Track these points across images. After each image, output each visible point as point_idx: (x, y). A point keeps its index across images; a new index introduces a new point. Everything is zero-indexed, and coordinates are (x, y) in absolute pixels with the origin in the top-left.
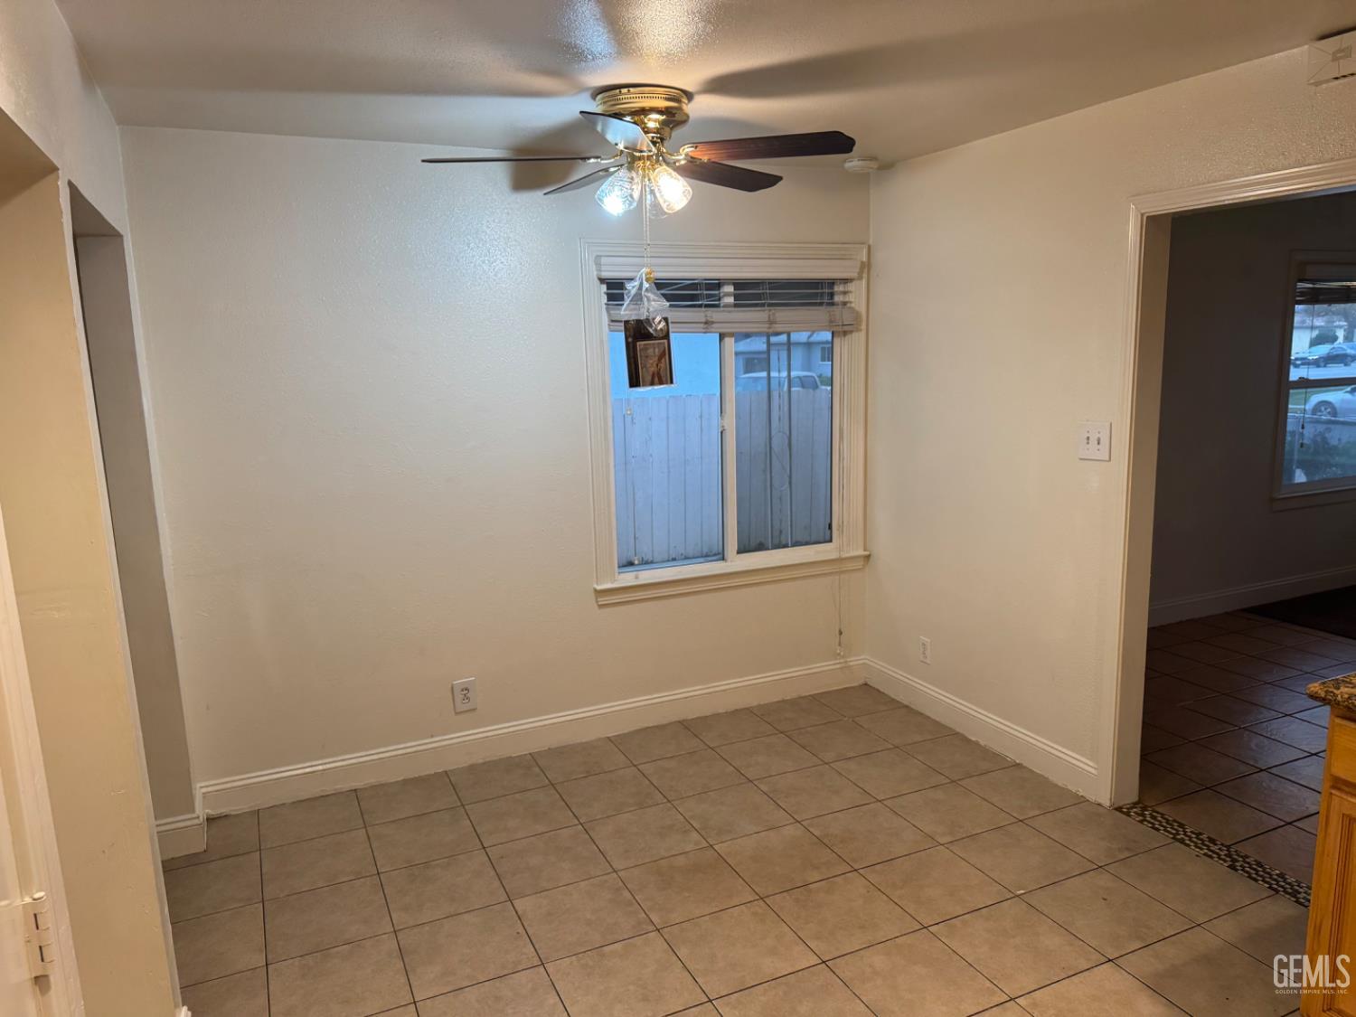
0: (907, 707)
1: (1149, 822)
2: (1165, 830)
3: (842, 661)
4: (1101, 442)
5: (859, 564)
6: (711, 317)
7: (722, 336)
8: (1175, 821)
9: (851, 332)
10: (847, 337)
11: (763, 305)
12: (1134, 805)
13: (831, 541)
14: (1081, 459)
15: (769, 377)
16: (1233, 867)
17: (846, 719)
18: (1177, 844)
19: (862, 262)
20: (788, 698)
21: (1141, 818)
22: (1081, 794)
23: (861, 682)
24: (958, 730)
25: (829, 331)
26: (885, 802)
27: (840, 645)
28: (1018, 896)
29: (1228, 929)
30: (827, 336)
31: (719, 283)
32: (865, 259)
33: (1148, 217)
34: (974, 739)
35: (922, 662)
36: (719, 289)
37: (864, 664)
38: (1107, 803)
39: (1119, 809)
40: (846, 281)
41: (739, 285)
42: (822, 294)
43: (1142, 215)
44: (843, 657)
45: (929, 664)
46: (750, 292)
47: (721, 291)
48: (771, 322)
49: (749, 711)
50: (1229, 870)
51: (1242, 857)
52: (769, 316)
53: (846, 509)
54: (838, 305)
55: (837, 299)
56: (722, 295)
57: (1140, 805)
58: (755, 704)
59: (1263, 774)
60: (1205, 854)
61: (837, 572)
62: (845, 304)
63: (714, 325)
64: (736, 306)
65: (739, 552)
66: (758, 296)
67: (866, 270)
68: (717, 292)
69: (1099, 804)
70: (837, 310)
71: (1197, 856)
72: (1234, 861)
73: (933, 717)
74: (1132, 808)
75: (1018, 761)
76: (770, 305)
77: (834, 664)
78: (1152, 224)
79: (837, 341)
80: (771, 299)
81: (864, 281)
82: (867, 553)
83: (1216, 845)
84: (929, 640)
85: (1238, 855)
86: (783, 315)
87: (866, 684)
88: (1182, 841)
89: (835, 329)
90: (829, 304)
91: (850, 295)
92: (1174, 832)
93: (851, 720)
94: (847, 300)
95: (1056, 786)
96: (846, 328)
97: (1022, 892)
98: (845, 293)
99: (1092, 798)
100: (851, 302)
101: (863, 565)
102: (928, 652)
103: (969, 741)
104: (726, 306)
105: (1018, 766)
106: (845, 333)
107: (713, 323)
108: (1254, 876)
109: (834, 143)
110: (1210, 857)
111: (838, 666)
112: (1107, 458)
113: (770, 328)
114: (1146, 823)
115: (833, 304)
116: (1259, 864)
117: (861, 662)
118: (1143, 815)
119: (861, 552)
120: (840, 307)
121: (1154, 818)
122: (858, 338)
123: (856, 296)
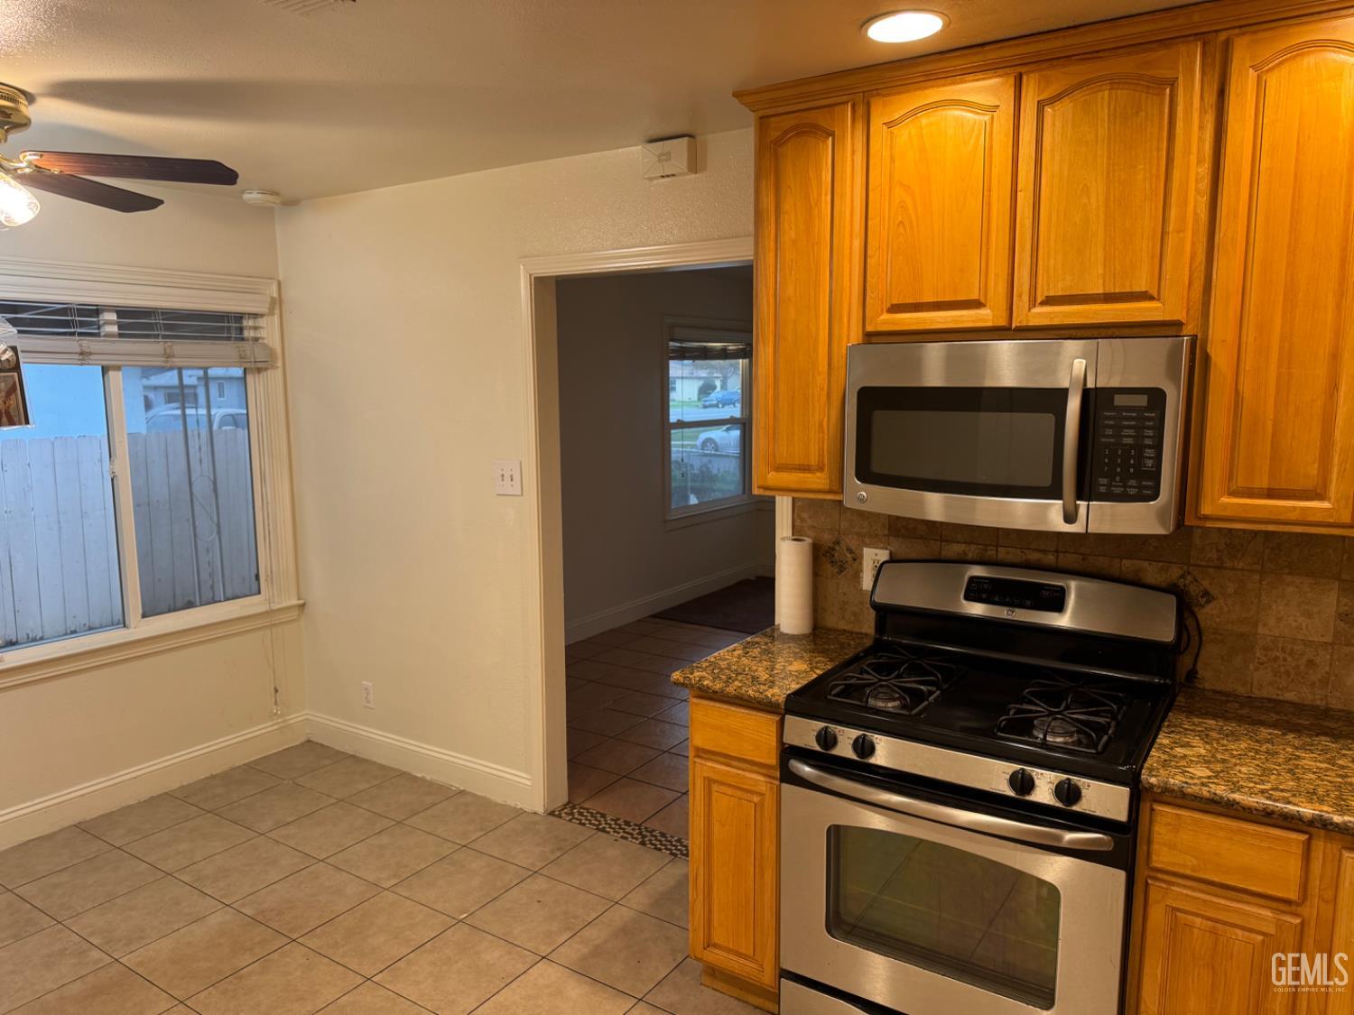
0: (353, 756)
1: (577, 819)
2: (590, 823)
3: (280, 720)
4: (514, 478)
5: (295, 614)
6: (89, 347)
7: (105, 370)
8: (598, 813)
9: (266, 369)
10: (261, 375)
11: (156, 336)
12: (565, 806)
13: (259, 593)
14: (498, 495)
15: (184, 415)
16: (643, 843)
17: (286, 782)
18: (600, 833)
19: (272, 298)
20: (218, 772)
21: (570, 817)
22: (518, 807)
23: (303, 739)
24: (404, 770)
25: (240, 367)
26: (328, 861)
27: (276, 703)
28: (461, 921)
29: (639, 899)
30: (238, 372)
31: (97, 309)
32: (275, 295)
33: (535, 278)
34: (419, 775)
35: (365, 707)
36: (98, 317)
37: (307, 719)
38: (540, 810)
39: (552, 814)
40: (255, 316)
41: (123, 312)
42: (229, 328)
43: (530, 275)
44: (281, 716)
45: (372, 709)
46: (136, 321)
47: (101, 318)
48: (168, 356)
49: (168, 796)
50: (640, 846)
51: (649, 832)
52: (165, 350)
53: (274, 557)
54: (248, 340)
55: (246, 334)
56: (101, 322)
57: (571, 805)
58: (177, 785)
59: (666, 755)
60: (622, 837)
61: (267, 626)
62: (256, 339)
63: (92, 357)
64: (120, 335)
65: (144, 616)
66: (150, 327)
67: (277, 306)
68: (95, 319)
69: (535, 813)
70: (247, 346)
71: (616, 840)
72: (645, 836)
73: (379, 761)
74: (563, 810)
75: (462, 789)
76: (164, 337)
77: (271, 726)
78: (540, 283)
79: (250, 378)
80: (165, 330)
81: (276, 318)
82: (301, 602)
83: (630, 826)
84: (370, 684)
85: (647, 831)
86: (180, 347)
87: (309, 741)
88: (603, 830)
89: (248, 365)
90: (236, 339)
91: (262, 330)
92: (597, 823)
93: (291, 782)
94: (259, 336)
95: (497, 804)
96: (259, 365)
97: (465, 915)
98: (256, 328)
99: (528, 808)
100: (263, 338)
101: (299, 615)
102: (371, 697)
103: (415, 778)
104: (107, 335)
105: (462, 793)
106: (259, 370)
107: (91, 354)
108: (659, 846)
109: (214, 173)
110: (626, 838)
111: (275, 727)
112: (520, 494)
113: (167, 362)
114: (574, 821)
115: (243, 339)
116: (663, 835)
117: (304, 717)
118: (572, 814)
119: (295, 602)
120: (250, 342)
121: (581, 814)
122: (274, 376)
123: (268, 331)
